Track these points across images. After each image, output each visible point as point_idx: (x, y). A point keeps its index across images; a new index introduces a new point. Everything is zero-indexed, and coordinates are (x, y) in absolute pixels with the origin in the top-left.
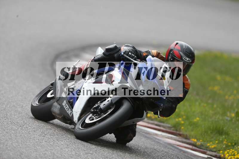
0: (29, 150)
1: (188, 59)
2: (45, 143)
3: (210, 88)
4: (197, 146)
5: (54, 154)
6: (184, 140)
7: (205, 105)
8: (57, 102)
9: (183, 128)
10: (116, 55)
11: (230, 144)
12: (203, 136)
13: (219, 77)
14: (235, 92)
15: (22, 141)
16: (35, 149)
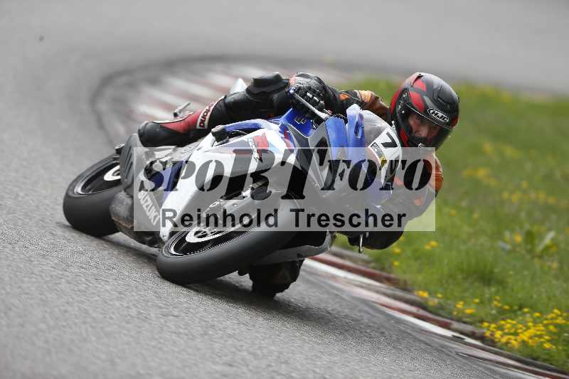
0: (29, 300)
1: (440, 114)
2: (68, 285)
3: (466, 173)
4: (430, 309)
5: (86, 312)
6: (399, 293)
7: (453, 212)
8: (125, 190)
9: (396, 263)
10: (275, 96)
11: (507, 307)
12: (446, 286)
13: (488, 147)
14: (524, 184)
15: (11, 278)
16: (42, 300)
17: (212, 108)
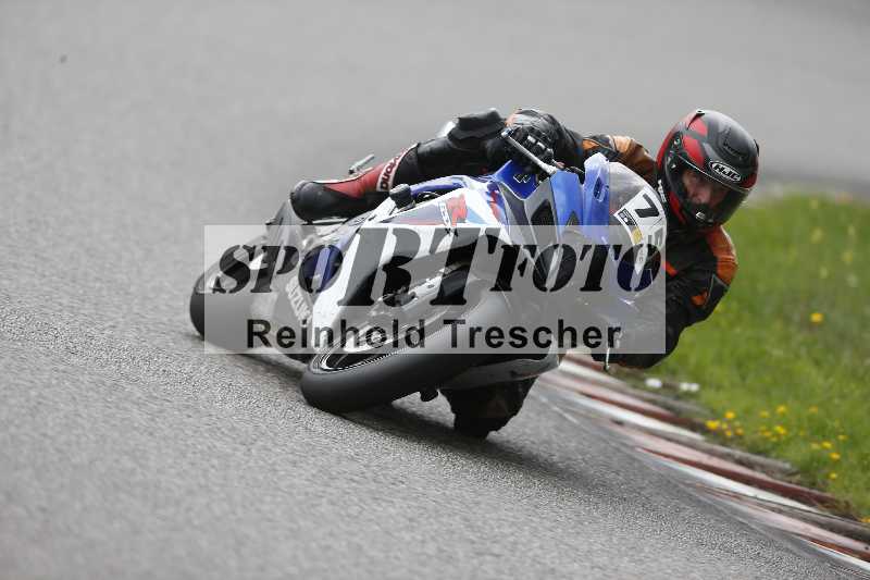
1: (727, 170)
6: (837, 521)
9: (834, 476)
10: (489, 144)
16: (291, 530)
17: (398, 162)
